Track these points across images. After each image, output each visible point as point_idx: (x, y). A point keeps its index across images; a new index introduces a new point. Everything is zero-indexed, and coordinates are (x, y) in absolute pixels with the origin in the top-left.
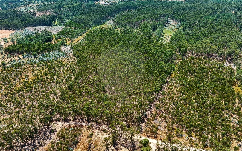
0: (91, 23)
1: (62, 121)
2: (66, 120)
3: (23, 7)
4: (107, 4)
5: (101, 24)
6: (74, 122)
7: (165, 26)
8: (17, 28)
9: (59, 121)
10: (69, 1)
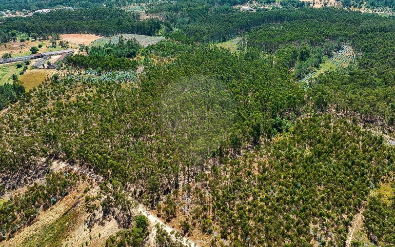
0: (205, 38)
1: (68, 162)
2: (72, 163)
3: (134, 5)
4: (253, 11)
5: (224, 41)
6: (79, 168)
7: (330, 56)
8: (107, 34)
9: (64, 161)
10: (195, 2)
